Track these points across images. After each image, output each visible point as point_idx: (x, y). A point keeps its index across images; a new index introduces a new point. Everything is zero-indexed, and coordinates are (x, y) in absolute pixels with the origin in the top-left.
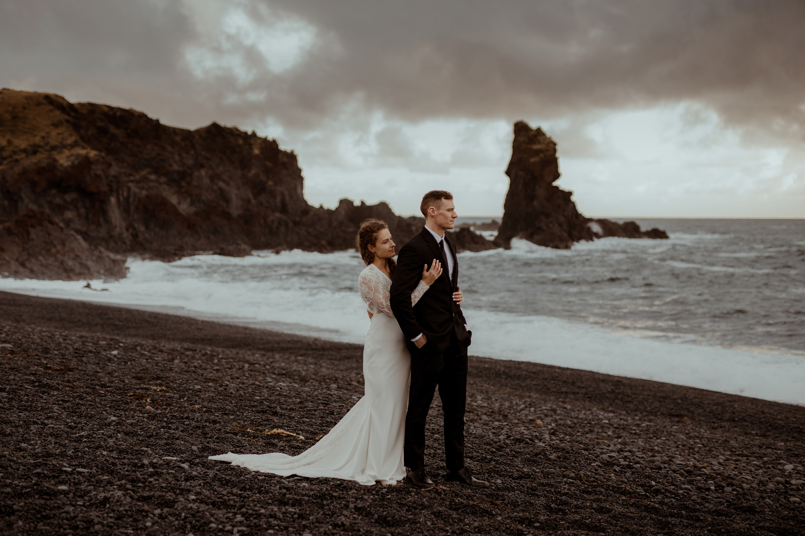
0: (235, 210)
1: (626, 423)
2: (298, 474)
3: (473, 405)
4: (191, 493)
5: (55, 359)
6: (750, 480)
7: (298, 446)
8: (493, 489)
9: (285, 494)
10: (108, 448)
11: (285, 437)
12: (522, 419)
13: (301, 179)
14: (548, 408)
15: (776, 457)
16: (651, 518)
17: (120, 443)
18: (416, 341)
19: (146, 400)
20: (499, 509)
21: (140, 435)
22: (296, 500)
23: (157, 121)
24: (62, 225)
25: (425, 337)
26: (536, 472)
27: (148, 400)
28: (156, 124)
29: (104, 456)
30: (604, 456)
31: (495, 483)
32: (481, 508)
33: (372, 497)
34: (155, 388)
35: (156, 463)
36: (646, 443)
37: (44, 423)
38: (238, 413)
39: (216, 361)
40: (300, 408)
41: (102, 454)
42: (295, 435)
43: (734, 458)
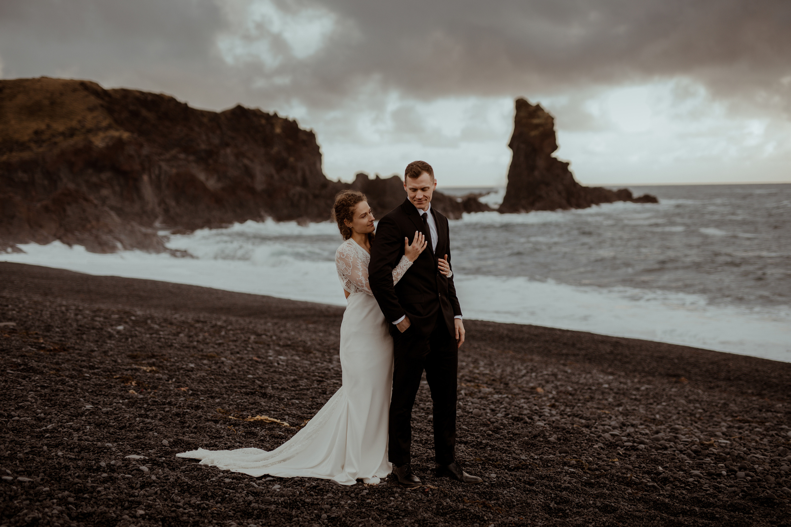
0: (260, 184)
1: (625, 387)
2: (271, 474)
3: (475, 373)
4: (141, 506)
5: (54, 337)
6: (761, 459)
7: (280, 435)
8: (487, 486)
9: (250, 503)
10: (68, 445)
11: (268, 423)
12: (523, 387)
13: (320, 155)
14: (549, 373)
15: (777, 422)
16: (662, 519)
17: (86, 437)
18: (398, 324)
19: (131, 383)
20: (492, 513)
21: (111, 426)
22: (262, 510)
23: (186, 105)
24: (96, 202)
25: (408, 320)
26: (534, 459)
27: (133, 383)
28: (185, 108)
29: (59, 457)
30: (607, 435)
31: (489, 478)
32: (471, 513)
33: (349, 502)
34: (145, 368)
35: (114, 465)
36: (646, 411)
37: (11, 415)
38: (225, 396)
39: (223, 333)
40: (293, 387)
41: (56, 455)
42: (279, 421)
43: (736, 425)
